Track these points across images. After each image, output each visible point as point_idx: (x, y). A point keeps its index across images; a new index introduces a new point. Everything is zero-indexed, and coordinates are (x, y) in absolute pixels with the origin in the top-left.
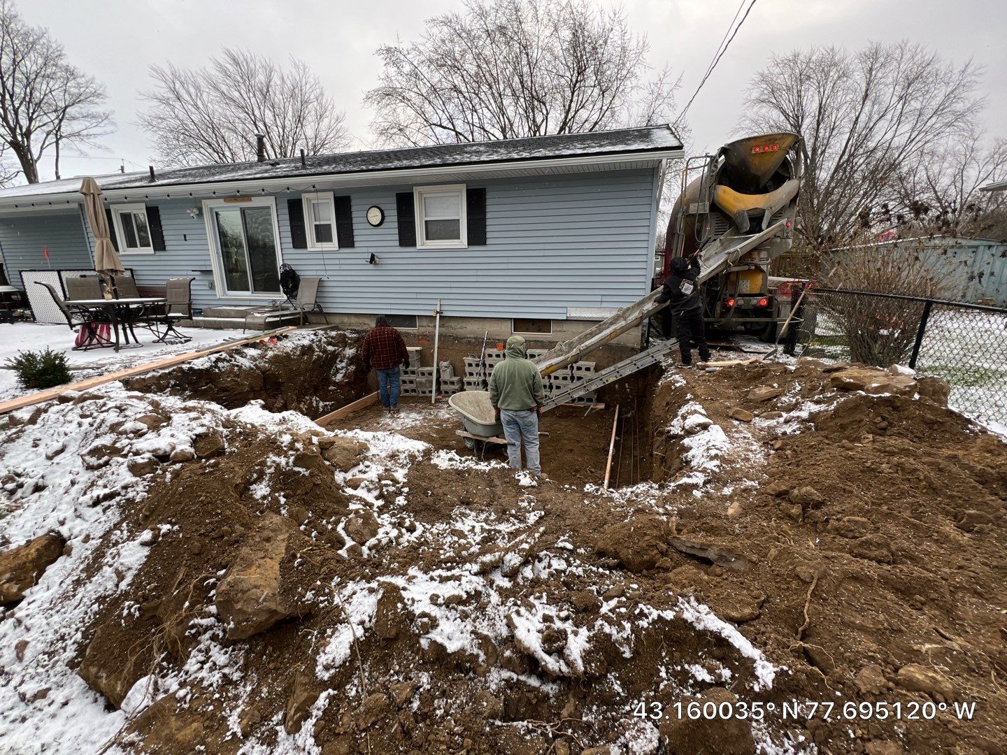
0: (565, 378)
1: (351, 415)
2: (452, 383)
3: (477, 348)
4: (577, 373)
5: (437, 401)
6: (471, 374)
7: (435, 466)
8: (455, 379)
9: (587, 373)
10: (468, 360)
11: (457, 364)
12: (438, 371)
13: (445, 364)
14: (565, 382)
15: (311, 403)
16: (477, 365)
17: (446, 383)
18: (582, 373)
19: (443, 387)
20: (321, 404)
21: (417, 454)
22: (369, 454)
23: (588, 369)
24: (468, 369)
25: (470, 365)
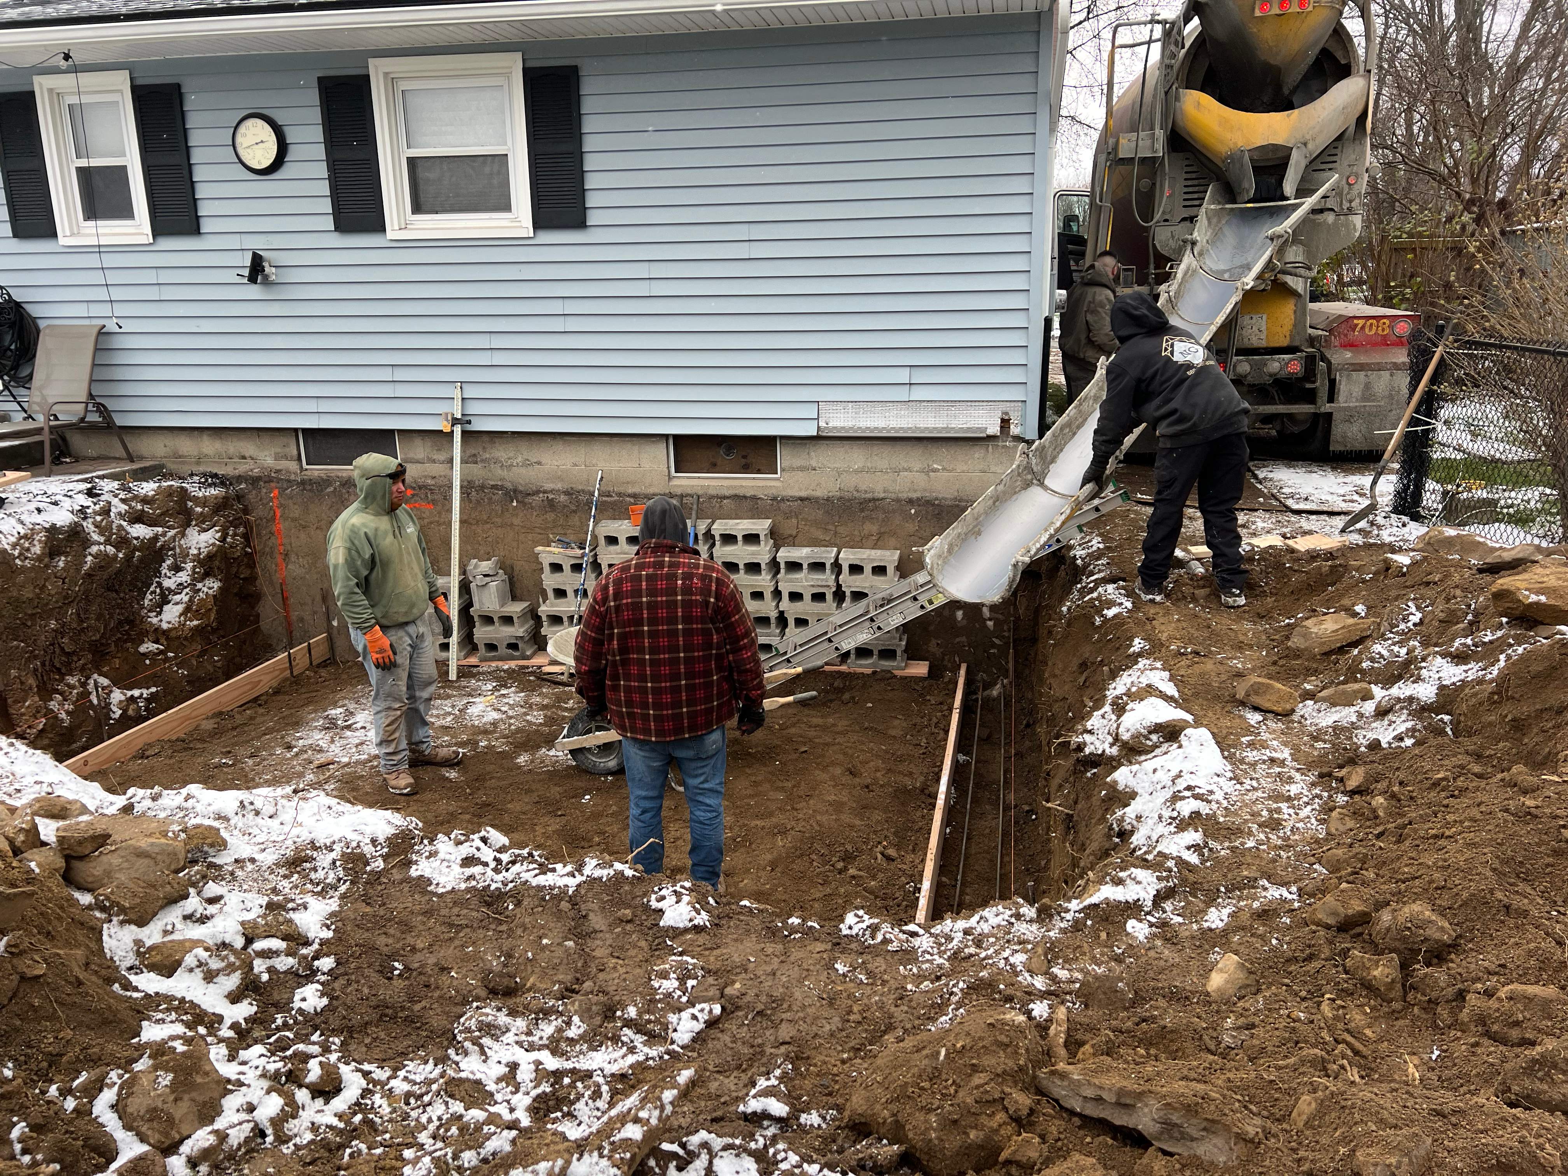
0: (818, 597)
1: (208, 725)
2: (508, 620)
3: (575, 520)
4: (850, 583)
5: (465, 672)
6: (560, 593)
7: (423, 882)
8: (516, 608)
9: (878, 580)
10: (550, 553)
11: (520, 566)
12: (465, 587)
13: (486, 566)
14: (819, 607)
15: (86, 694)
16: (577, 568)
17: (488, 620)
18: (863, 582)
19: (481, 633)
20: (117, 696)
21: (368, 849)
22: (225, 859)
23: (880, 570)
24: (550, 581)
25: (557, 568)
